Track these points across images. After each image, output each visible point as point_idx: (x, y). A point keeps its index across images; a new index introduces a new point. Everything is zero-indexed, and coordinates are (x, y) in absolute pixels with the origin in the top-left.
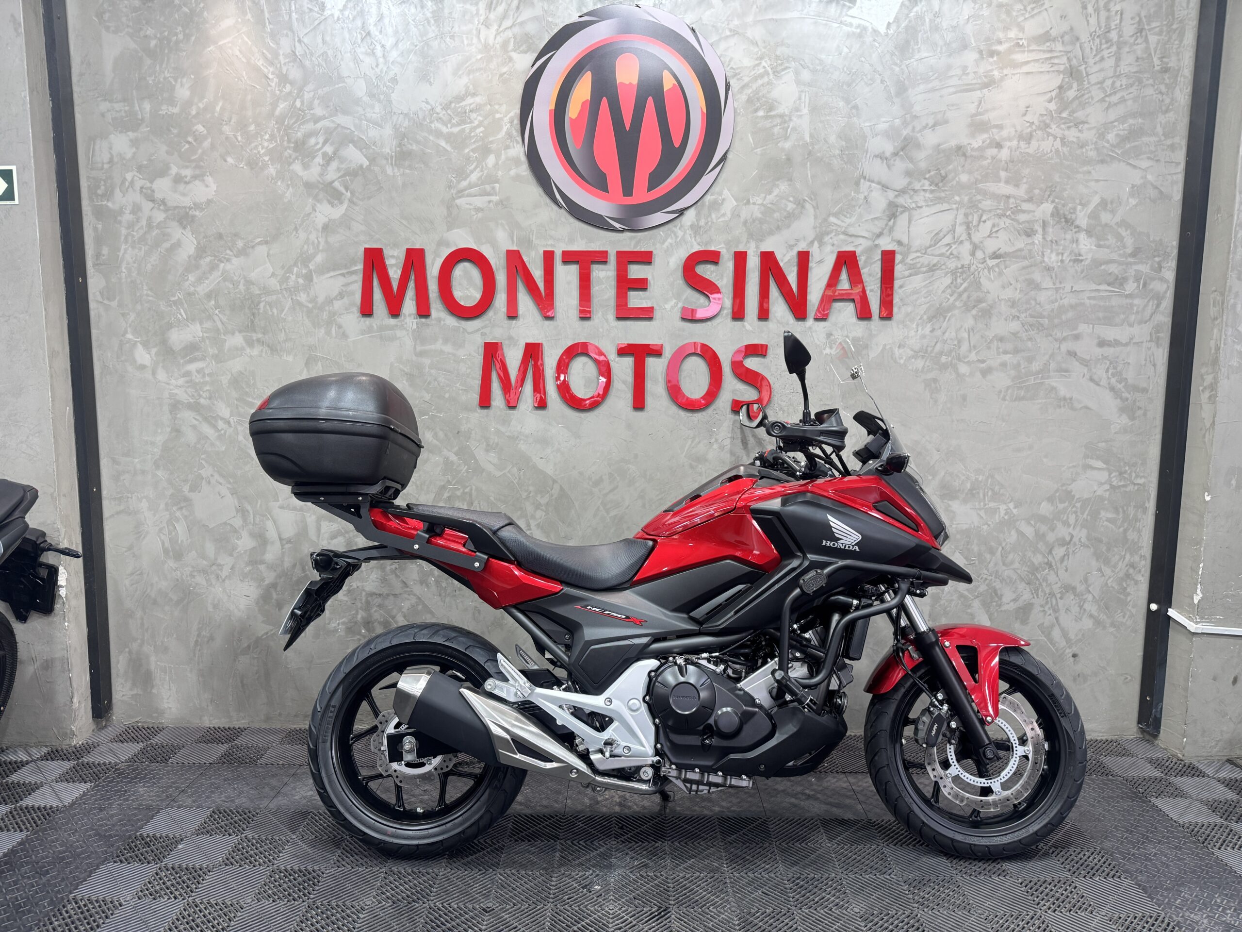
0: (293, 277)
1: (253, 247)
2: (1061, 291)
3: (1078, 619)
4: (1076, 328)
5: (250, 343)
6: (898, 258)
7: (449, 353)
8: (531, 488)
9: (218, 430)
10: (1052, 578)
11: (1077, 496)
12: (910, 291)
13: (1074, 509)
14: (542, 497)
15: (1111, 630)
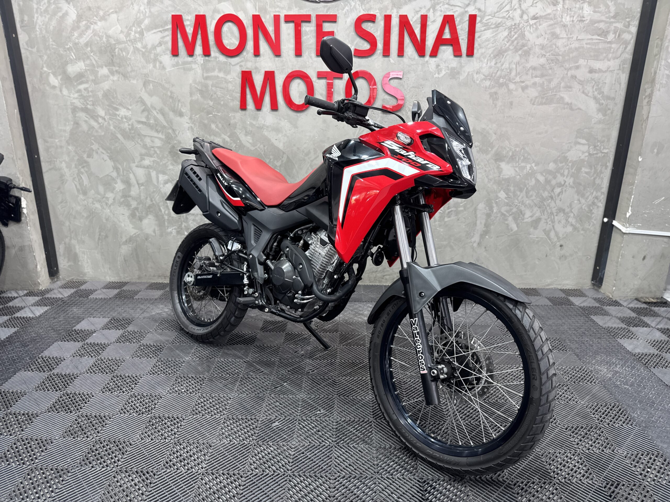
0: (133, 33)
1: (109, 15)
2: (571, 39)
3: (565, 227)
4: (577, 62)
5: (112, 73)
6: (478, 19)
7: (222, 78)
8: (271, 157)
9: (99, 123)
10: (553, 204)
11: (570, 160)
12: (484, 40)
13: (568, 167)
14: (277, 162)
15: (582, 232)
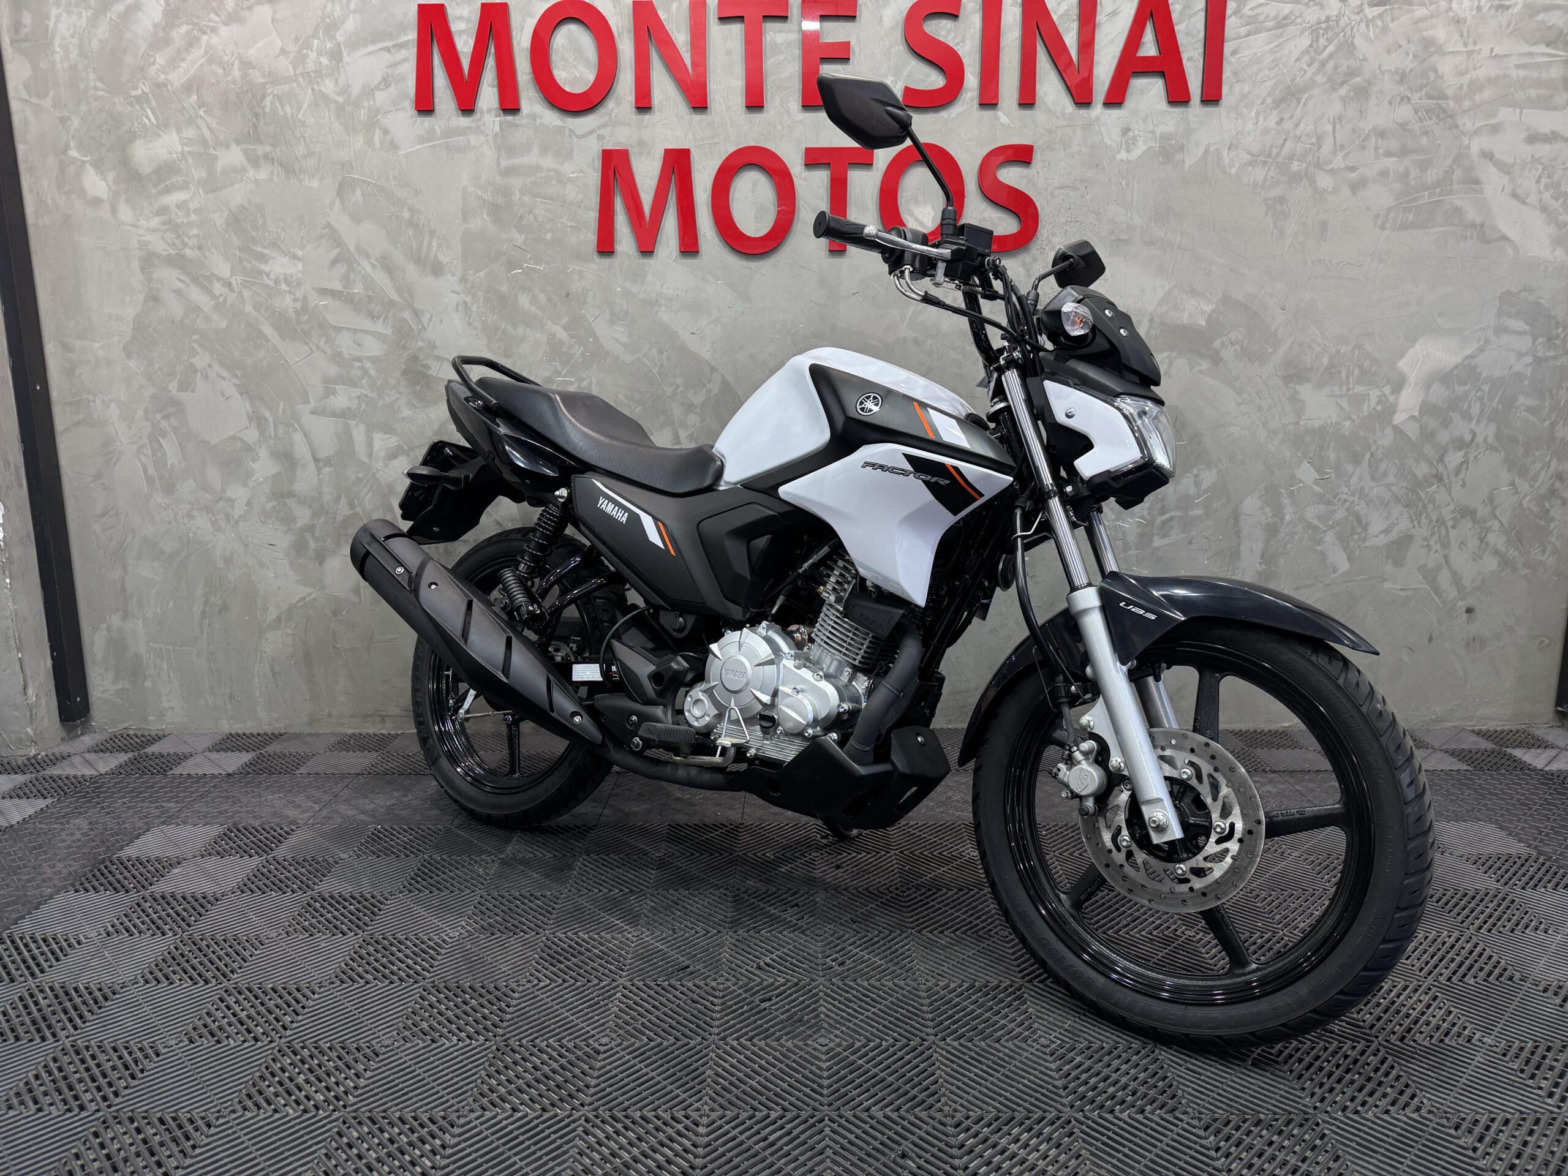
0: (313, 55)
1: (250, 8)
2: (1475, 56)
3: (1477, 557)
4: (1494, 115)
5: (254, 161)
7: (549, 170)
8: (679, 381)
9: (215, 297)
10: (1442, 497)
11: (1484, 375)
12: (1247, 59)
13: (1479, 394)
14: (696, 393)
15: (1526, 571)
